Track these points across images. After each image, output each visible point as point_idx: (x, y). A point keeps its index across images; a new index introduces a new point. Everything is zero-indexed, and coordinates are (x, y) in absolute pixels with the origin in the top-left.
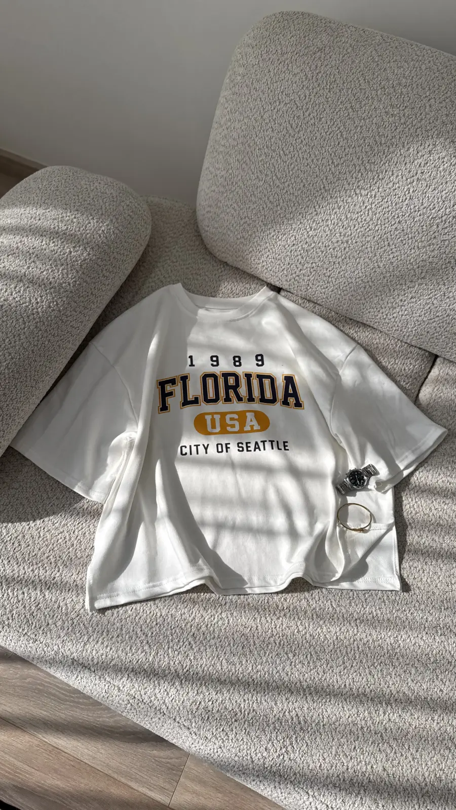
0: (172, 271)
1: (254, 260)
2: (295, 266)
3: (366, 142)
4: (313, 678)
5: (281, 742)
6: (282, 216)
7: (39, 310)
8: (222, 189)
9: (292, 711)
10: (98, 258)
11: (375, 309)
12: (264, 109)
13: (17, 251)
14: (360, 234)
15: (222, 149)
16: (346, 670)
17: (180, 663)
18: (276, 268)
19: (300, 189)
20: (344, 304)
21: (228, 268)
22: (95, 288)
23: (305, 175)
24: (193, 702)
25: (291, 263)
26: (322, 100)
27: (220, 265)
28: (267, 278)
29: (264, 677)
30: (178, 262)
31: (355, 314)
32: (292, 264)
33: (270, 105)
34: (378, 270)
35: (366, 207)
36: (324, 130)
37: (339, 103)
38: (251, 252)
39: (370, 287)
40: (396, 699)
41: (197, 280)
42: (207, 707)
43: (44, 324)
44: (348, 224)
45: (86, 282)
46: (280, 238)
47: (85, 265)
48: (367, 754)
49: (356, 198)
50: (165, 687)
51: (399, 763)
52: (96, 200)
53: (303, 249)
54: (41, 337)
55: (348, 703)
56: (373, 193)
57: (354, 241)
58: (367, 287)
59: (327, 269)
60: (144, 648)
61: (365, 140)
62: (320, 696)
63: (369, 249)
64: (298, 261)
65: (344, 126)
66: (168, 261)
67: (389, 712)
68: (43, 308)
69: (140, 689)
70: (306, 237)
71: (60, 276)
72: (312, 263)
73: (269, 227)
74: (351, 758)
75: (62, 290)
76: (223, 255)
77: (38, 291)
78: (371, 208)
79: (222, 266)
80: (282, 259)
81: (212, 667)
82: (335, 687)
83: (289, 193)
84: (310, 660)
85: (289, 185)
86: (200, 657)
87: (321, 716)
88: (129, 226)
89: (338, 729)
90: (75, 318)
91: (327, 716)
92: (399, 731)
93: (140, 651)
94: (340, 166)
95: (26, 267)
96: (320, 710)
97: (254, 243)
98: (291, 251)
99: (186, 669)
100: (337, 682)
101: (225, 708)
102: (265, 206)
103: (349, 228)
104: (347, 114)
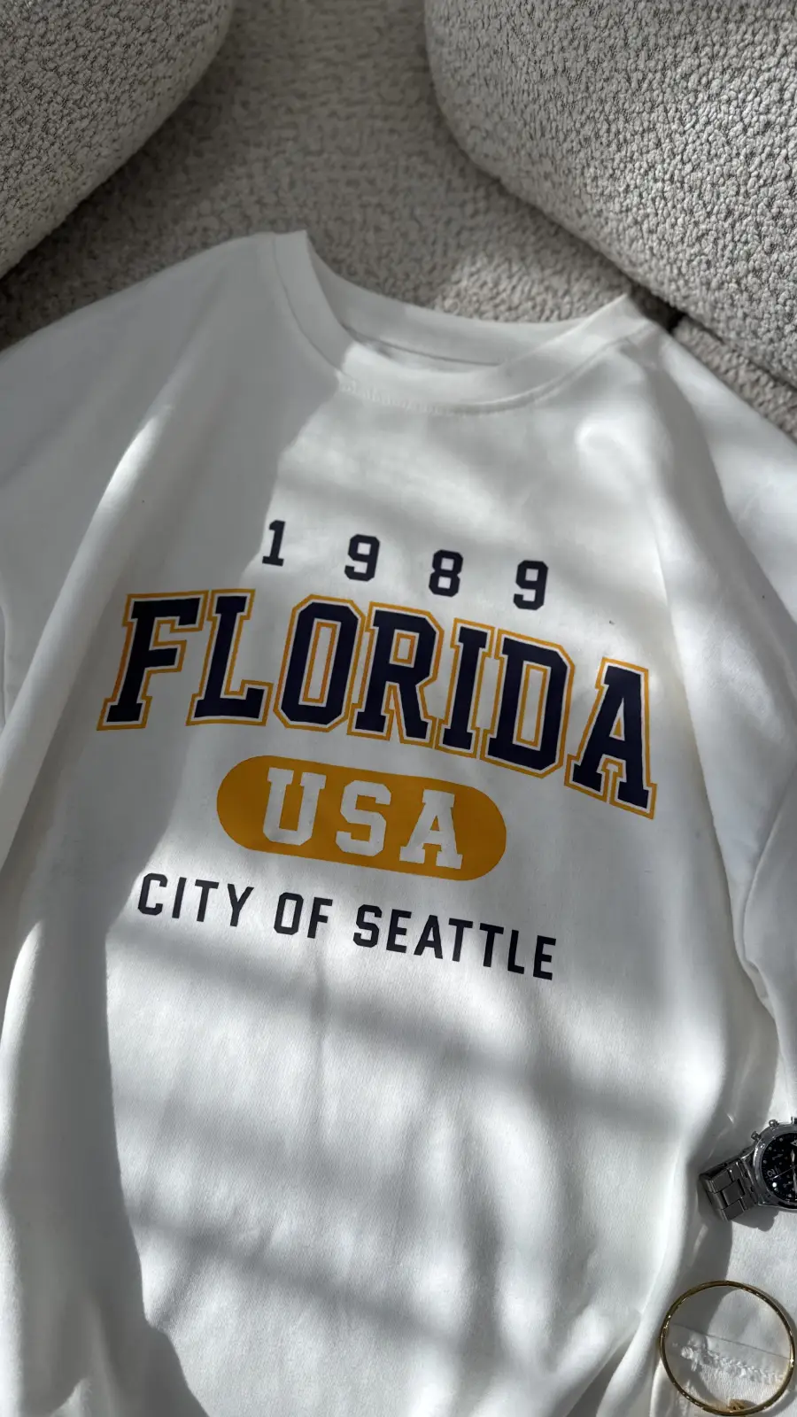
0: (292, 184)
1: (595, 178)
2: (751, 229)
18: (673, 226)
21: (503, 202)
25: (738, 209)
27: (476, 188)
28: (633, 264)
30: (325, 156)
32: (742, 217)
38: (587, 139)
41: (378, 229)
46: (715, 84)
64: (769, 206)
66: (290, 144)
73: (677, 28)
76: (489, 147)
79: (481, 192)
97: (602, 102)
98: (752, 154)
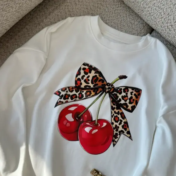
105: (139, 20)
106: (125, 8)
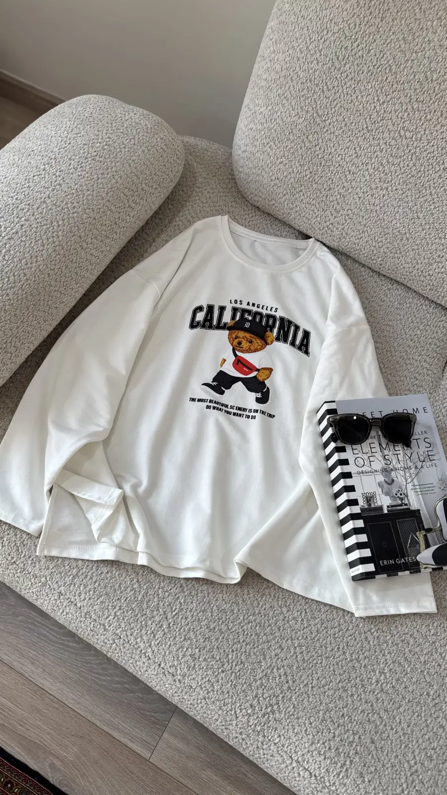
1: (287, 204)
2: (329, 213)
3: (416, 78)
4: (305, 637)
5: (267, 700)
6: (320, 157)
7: (60, 233)
8: (259, 127)
9: (280, 669)
10: (126, 188)
11: (410, 265)
12: (310, 39)
13: (44, 172)
14: (401, 181)
15: (263, 83)
16: (341, 632)
17: (170, 605)
18: (309, 214)
19: (341, 128)
20: (379, 258)
21: (259, 213)
22: (119, 217)
23: (349, 113)
24: (179, 648)
26: (373, 29)
27: (252, 210)
29: (255, 628)
31: (389, 270)
32: (326, 210)
33: (317, 35)
34: (417, 221)
35: (410, 151)
36: (372, 63)
37: (391, 34)
39: (408, 239)
40: (391, 669)
42: (194, 655)
43: (63, 249)
44: (389, 168)
45: (111, 210)
47: (112, 193)
48: (355, 722)
49: (400, 140)
50: (153, 629)
51: (388, 736)
52: (129, 130)
53: (340, 194)
54: (58, 260)
55: (340, 667)
56: (419, 136)
57: (395, 188)
58: (405, 239)
59: (363, 217)
60: (134, 587)
61: (415, 76)
62: (311, 657)
63: (409, 198)
65: (394, 59)
66: (198, 201)
67: (382, 682)
68: (63, 231)
69: (126, 629)
70: (344, 181)
71: (85, 201)
72: (347, 210)
73: (305, 168)
74: (338, 726)
75: (85, 216)
76: (256, 198)
77: (60, 214)
78: (415, 153)
80: (317, 203)
81: (202, 613)
82: (328, 649)
83: (329, 132)
84: (305, 618)
85: (330, 124)
86: (191, 601)
87: (310, 678)
88: (161, 158)
89: (327, 693)
90: (95, 246)
91: (317, 678)
92: (391, 703)
93: (129, 589)
94: (386, 104)
95: (50, 190)
96: (310, 671)
98: (327, 196)
99: (175, 612)
100: (331, 644)
101: (213, 656)
102: (303, 145)
103: (390, 174)
104: (398, 46)
105: (287, 229)
106: (262, 216)
